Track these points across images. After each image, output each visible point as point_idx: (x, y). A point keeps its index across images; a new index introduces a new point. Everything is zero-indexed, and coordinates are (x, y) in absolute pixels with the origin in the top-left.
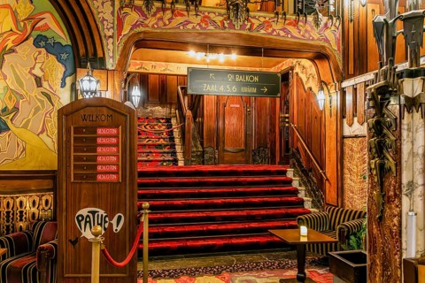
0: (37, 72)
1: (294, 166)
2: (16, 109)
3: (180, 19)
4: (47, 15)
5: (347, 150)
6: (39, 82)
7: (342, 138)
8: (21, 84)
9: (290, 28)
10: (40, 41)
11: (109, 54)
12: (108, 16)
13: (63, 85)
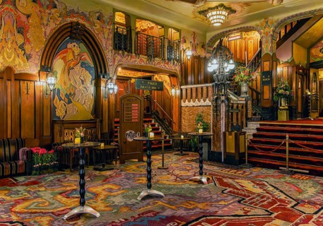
0: (82, 78)
1: (155, 118)
2: (74, 94)
3: (133, 60)
4: (85, 54)
5: (183, 111)
6: (83, 82)
7: (181, 107)
8: (76, 83)
9: (166, 65)
10: (83, 65)
11: (111, 72)
12: (110, 57)
13: (91, 84)
